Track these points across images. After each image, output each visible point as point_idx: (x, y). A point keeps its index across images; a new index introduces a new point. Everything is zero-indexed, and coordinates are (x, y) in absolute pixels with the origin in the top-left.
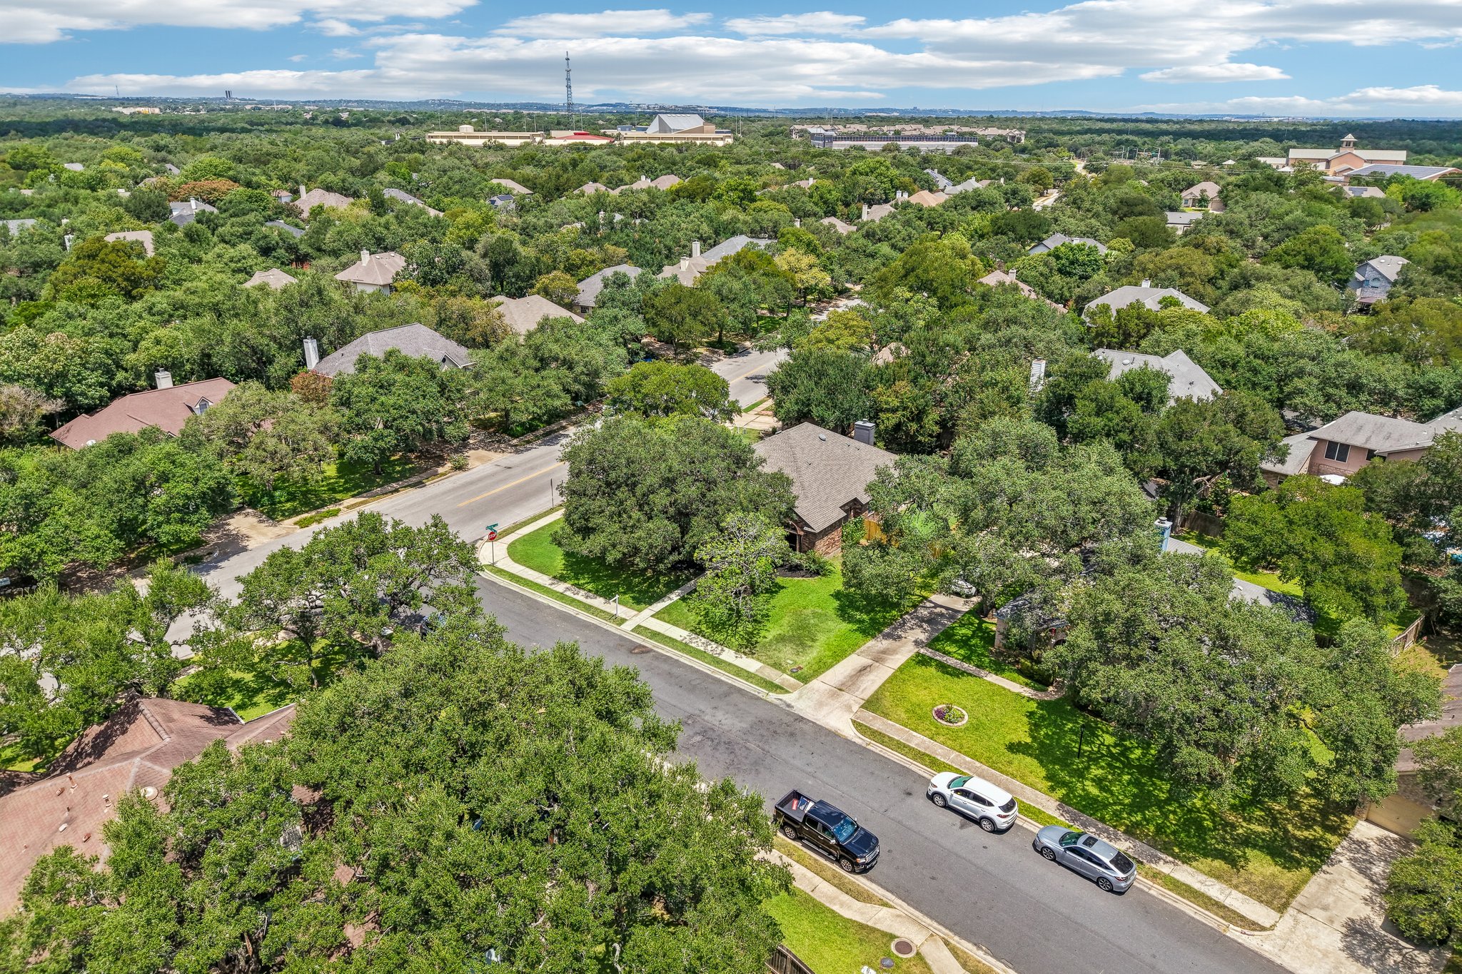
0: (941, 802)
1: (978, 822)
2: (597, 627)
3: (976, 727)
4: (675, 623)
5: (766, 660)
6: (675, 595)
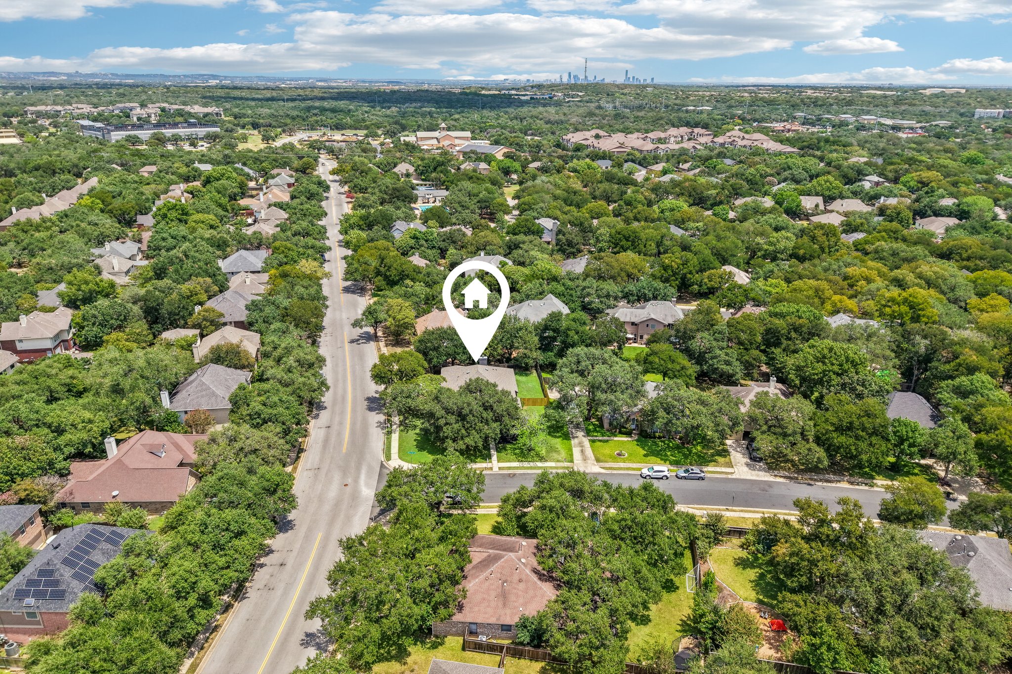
1: (662, 478)
2: (485, 474)
3: (630, 455)
4: (509, 461)
5: (553, 460)
6: (493, 452)
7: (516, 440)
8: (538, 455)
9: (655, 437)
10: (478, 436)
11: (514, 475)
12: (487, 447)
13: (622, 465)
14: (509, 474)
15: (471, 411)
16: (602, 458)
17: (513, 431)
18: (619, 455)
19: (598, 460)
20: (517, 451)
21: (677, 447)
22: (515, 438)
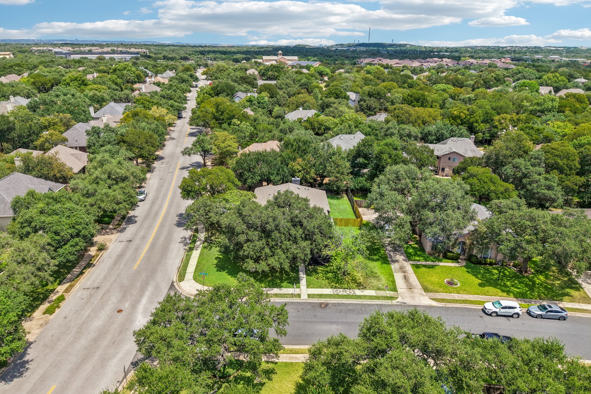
0: (495, 314)
1: (512, 316)
2: (292, 302)
3: (463, 283)
4: (321, 287)
5: (373, 288)
6: (302, 275)
7: (328, 261)
8: (354, 280)
9: (485, 264)
10: (284, 256)
11: (327, 305)
12: (295, 269)
13: (456, 296)
14: (321, 304)
15: (277, 226)
16: (431, 287)
17: (326, 252)
18: (451, 283)
19: (426, 290)
20: (330, 275)
21: (516, 277)
22: (327, 259)
